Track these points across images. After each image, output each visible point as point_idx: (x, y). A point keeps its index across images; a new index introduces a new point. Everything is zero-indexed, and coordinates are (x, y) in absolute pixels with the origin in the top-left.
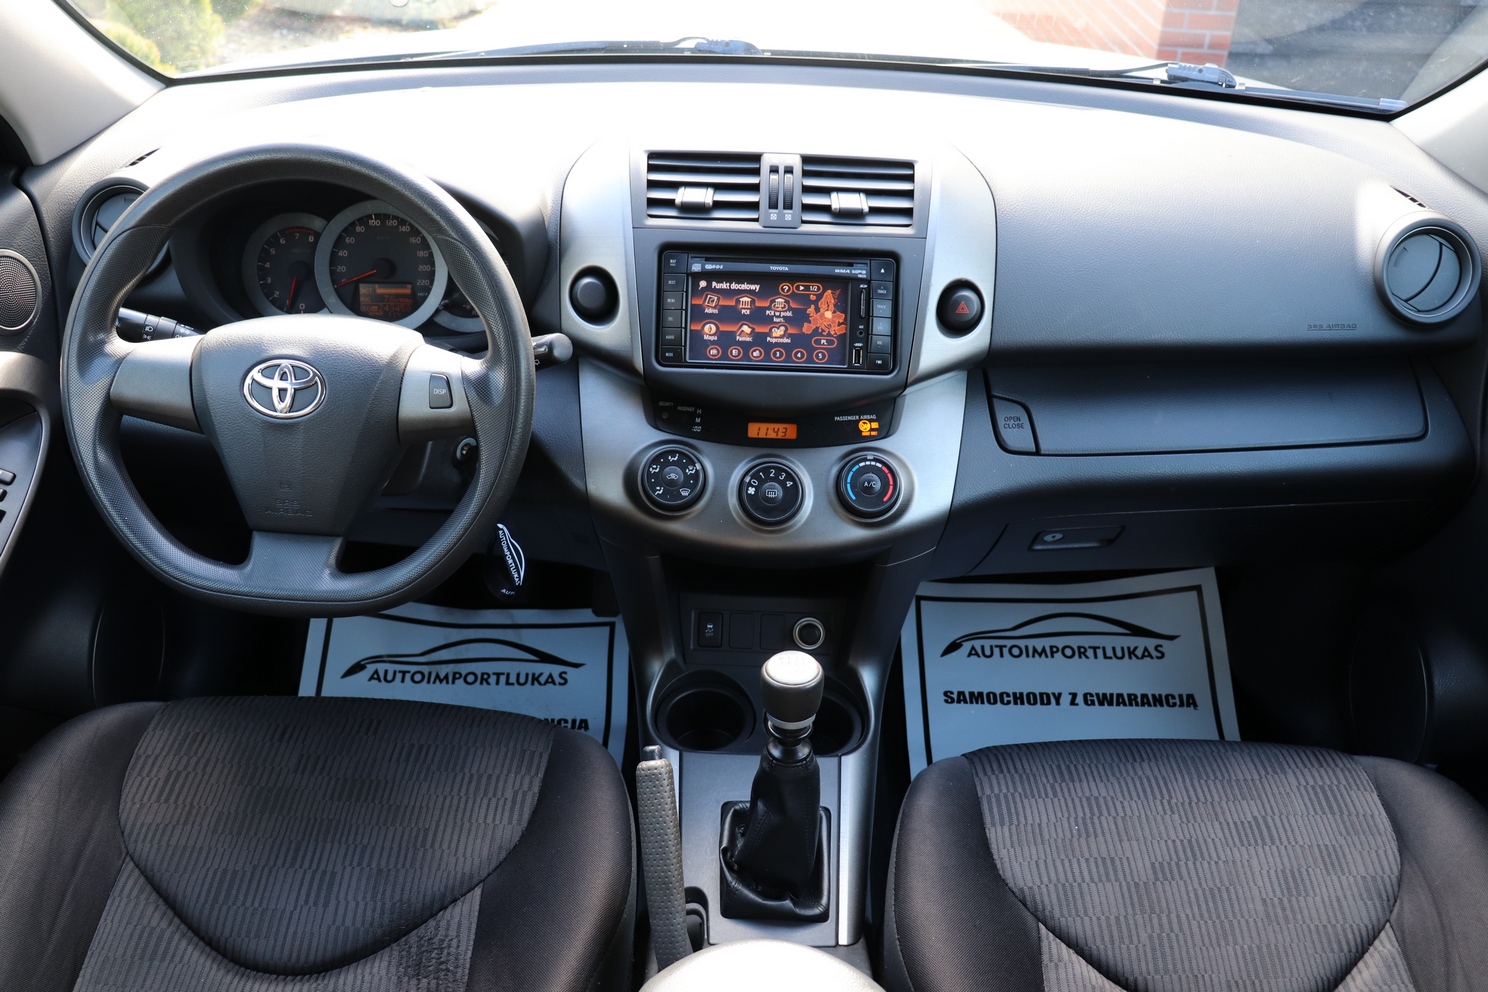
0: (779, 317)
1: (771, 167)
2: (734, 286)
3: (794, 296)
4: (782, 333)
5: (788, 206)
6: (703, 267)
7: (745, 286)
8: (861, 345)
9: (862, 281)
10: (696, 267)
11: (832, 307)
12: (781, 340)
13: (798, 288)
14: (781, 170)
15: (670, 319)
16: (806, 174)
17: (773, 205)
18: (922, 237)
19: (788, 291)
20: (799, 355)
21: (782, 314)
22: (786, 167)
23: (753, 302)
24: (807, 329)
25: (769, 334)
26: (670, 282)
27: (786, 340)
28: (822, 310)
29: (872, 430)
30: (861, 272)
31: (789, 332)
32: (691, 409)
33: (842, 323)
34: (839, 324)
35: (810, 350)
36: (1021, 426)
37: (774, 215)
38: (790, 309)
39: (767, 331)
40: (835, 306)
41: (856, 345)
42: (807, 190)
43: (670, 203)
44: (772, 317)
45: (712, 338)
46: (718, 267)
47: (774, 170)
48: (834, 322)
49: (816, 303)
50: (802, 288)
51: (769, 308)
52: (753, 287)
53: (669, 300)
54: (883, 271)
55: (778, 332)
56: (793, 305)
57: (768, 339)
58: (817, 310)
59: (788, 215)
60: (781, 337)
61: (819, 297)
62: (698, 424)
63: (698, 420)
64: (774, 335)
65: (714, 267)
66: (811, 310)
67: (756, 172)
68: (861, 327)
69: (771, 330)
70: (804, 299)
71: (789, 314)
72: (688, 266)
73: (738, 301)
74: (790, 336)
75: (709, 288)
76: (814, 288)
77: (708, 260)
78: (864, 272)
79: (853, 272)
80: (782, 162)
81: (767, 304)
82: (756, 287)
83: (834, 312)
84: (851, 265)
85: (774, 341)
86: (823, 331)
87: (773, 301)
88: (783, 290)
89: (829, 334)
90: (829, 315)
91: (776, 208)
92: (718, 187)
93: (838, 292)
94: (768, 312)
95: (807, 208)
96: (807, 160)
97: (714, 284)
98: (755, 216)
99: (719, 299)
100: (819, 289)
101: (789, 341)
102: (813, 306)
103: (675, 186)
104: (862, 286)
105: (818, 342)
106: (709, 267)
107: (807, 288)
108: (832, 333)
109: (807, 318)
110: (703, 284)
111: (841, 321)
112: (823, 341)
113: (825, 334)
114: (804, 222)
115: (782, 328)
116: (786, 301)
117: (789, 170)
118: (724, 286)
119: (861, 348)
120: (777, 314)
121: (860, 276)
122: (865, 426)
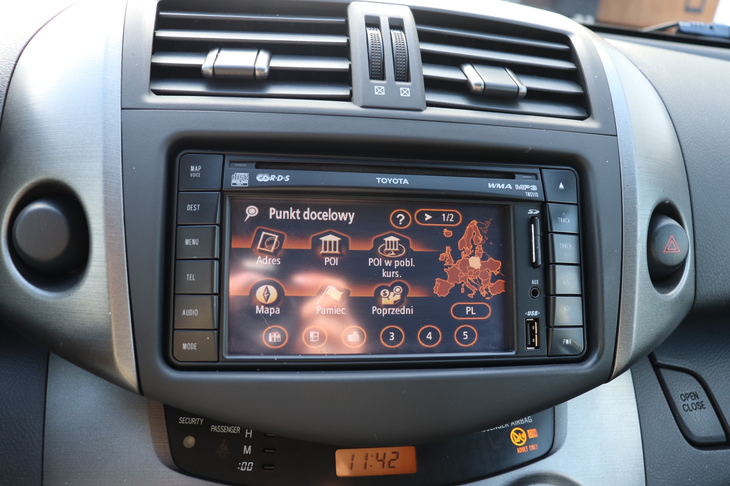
0: (391, 269)
1: (367, 18)
2: (308, 215)
3: (416, 232)
4: (398, 297)
5: (403, 75)
6: (252, 178)
7: (328, 215)
8: (536, 313)
9: (531, 202)
10: (240, 179)
11: (479, 248)
12: (397, 311)
13: (421, 217)
14: (385, 24)
15: (190, 277)
16: (424, 37)
17: (377, 73)
18: (610, 133)
19: (405, 222)
20: (429, 336)
21: (397, 263)
22: (391, 20)
23: (343, 243)
24: (441, 288)
25: (375, 300)
26: (190, 207)
27: (405, 310)
28: (463, 256)
29: (529, 441)
30: (529, 188)
31: (409, 295)
32: (236, 430)
33: (499, 277)
34: (494, 278)
35: (448, 326)
36: (701, 406)
37: (379, 88)
38: (410, 254)
39: (371, 294)
40: (485, 246)
41: (529, 313)
42: (429, 59)
43: (193, 74)
44: (379, 270)
45: (271, 311)
46: (280, 178)
47: (372, 23)
48: (485, 275)
49: (453, 242)
50: (428, 217)
51: (373, 254)
52: (343, 216)
53: (187, 242)
54: (561, 186)
55: (391, 297)
56: (415, 248)
57: (374, 309)
58: (456, 255)
59: (405, 90)
60: (397, 304)
61: (459, 232)
62: (247, 458)
63: (247, 450)
64: (384, 301)
65: (273, 178)
66: (446, 255)
67: (343, 30)
68: (535, 282)
69: (377, 292)
70: (432, 236)
71: (408, 263)
72: (224, 177)
73: (317, 243)
74: (411, 302)
75: (262, 219)
76: (449, 216)
77: (261, 166)
78: (534, 188)
79: (517, 187)
80: (384, 14)
81: (369, 247)
82: (348, 217)
83: (483, 259)
84: (511, 176)
85: (384, 312)
86: (468, 291)
87: (380, 241)
88: (396, 221)
89: (478, 297)
90: (475, 262)
91: (383, 78)
92: (275, 50)
93: (488, 224)
94: (371, 261)
95: (432, 84)
96: (421, 16)
97: (272, 211)
98: (345, 92)
99: (281, 239)
100: (456, 218)
101: (410, 311)
102: (448, 248)
103: (203, 48)
104: (531, 212)
105: (460, 311)
106: (263, 178)
107: (437, 217)
108: (484, 293)
109: (439, 270)
110: (252, 211)
111: (496, 273)
112: (469, 309)
113: (471, 296)
114: (430, 104)
115: (398, 289)
116: (403, 241)
117: (397, 25)
118: (292, 214)
119: (536, 319)
120: (388, 263)
121: (529, 194)
122: (519, 437)
